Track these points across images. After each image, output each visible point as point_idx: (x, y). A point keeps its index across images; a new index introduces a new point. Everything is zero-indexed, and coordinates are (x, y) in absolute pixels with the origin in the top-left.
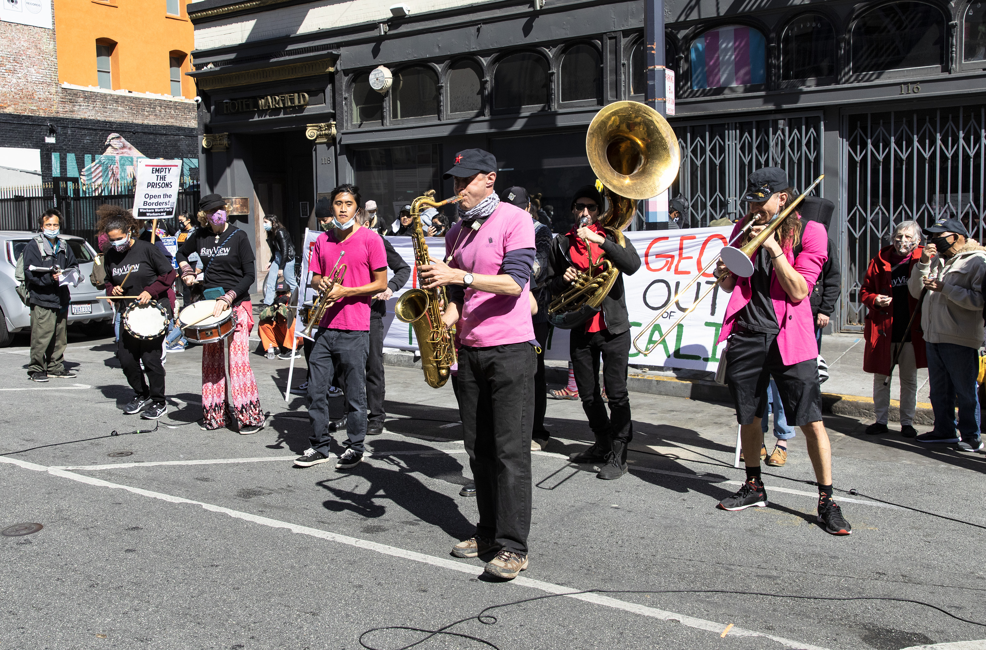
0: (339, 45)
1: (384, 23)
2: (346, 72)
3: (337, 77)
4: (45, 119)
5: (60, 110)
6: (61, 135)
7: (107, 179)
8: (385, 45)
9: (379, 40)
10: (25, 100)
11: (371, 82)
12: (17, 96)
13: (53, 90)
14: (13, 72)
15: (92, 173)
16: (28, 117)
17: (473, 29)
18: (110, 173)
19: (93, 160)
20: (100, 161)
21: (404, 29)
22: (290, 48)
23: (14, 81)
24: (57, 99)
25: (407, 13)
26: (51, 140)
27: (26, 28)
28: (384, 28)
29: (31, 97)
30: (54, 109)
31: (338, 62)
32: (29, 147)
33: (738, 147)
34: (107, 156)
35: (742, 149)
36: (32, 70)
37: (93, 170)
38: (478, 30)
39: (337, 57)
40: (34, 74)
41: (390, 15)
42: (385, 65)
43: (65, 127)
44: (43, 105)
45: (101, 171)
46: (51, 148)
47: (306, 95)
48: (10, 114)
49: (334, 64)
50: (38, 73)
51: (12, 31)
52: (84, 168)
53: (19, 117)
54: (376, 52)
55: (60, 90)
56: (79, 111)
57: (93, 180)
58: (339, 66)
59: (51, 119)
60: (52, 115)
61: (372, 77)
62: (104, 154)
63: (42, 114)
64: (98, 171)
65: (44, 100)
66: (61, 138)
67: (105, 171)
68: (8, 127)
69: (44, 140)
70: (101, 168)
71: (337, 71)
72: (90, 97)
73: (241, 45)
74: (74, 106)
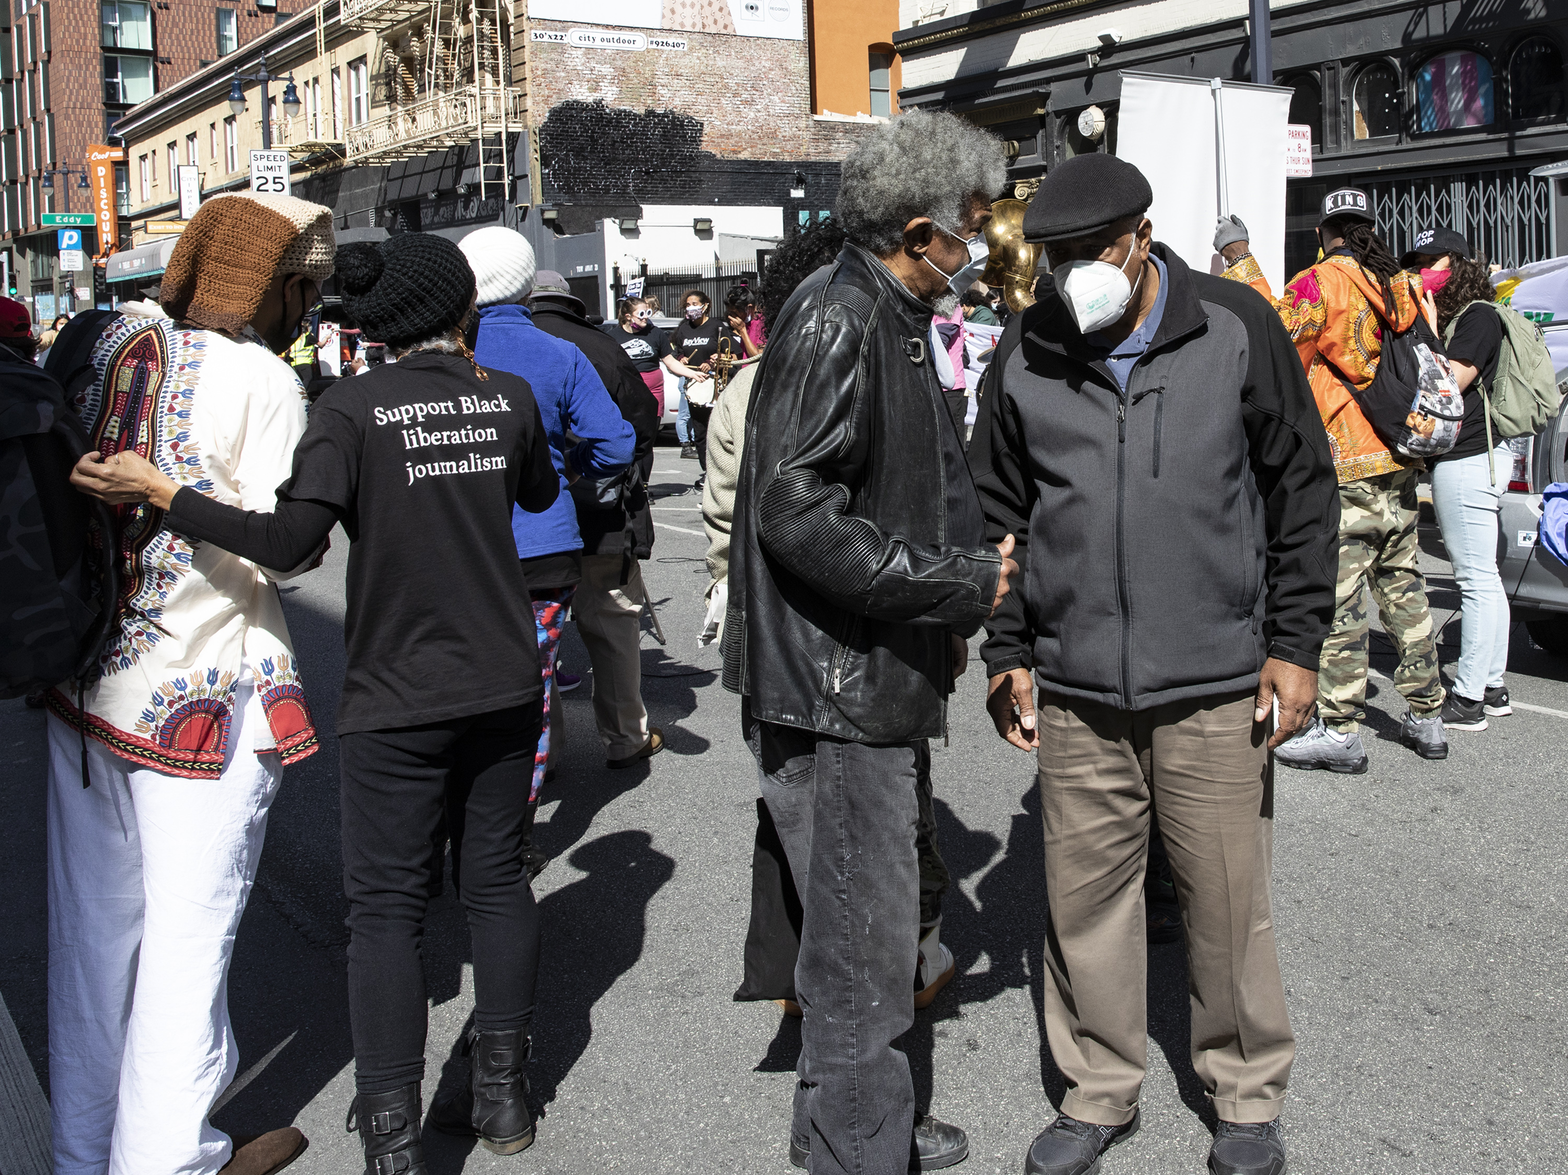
0: (1048, 81)
1: (1092, 53)
2: (1058, 114)
3: (1048, 120)
4: (790, 164)
5: (812, 150)
6: (812, 186)
8: (1098, 78)
9: (1090, 74)
10: (765, 140)
11: (1080, 127)
12: (755, 136)
13: (802, 124)
14: (749, 103)
16: (769, 164)
17: (1186, 59)
21: (1115, 59)
22: (1000, 84)
23: (752, 115)
24: (807, 135)
25: (1117, 40)
26: (798, 193)
27: (768, 42)
28: (1091, 60)
29: (773, 135)
30: (803, 150)
31: (1049, 102)
32: (769, 205)
33: (1465, 205)
35: (1470, 207)
36: (776, 98)
38: (1193, 59)
39: (1047, 96)
40: (778, 104)
41: (1100, 44)
42: (1100, 106)
43: (817, 175)
44: (789, 146)
46: (798, 205)
47: (1016, 144)
48: (746, 161)
49: (1043, 106)
50: (783, 102)
51: (750, 47)
53: (756, 164)
54: (1088, 87)
55: (811, 123)
56: (837, 151)
58: (1050, 107)
59: (799, 165)
60: (800, 159)
61: (1081, 120)
63: (788, 159)
65: (791, 139)
66: (813, 190)
68: (743, 178)
69: (789, 194)
71: (1048, 114)
72: (852, 131)
73: (949, 82)
74: (830, 144)
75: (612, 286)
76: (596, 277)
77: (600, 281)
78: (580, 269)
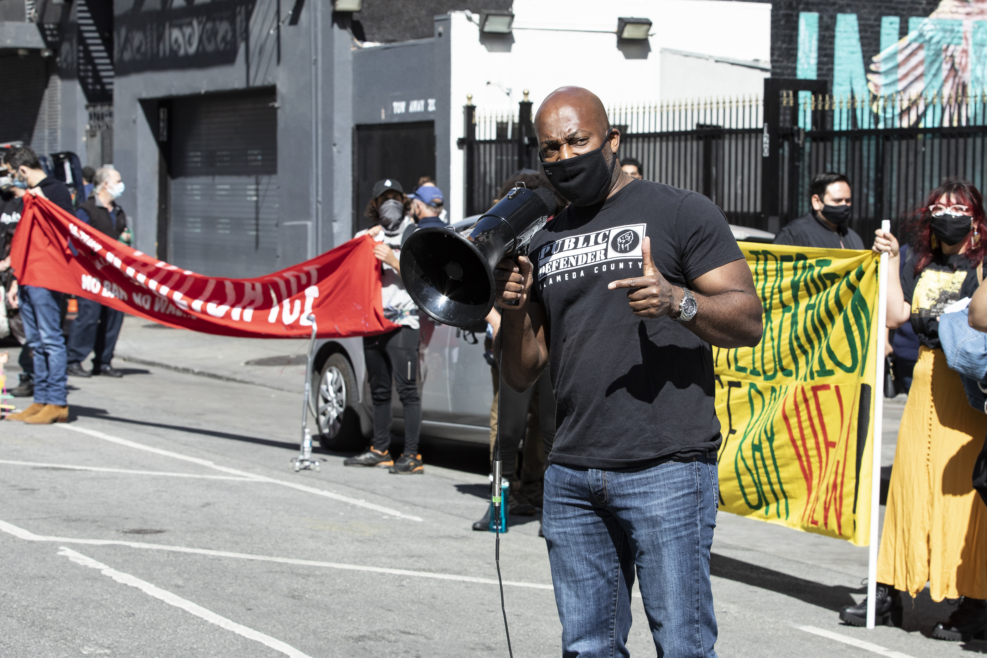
7: (937, 84)
15: (898, 66)
18: (946, 67)
19: (903, 32)
20: (921, 35)
34: (940, 21)
37: (900, 58)
45: (922, 62)
52: (877, 51)
57: (901, 86)
62: (933, 15)
64: (914, 61)
67: (932, 63)
70: (921, 54)
75: (461, 143)
76: (430, 124)
77: (438, 131)
78: (399, 107)
